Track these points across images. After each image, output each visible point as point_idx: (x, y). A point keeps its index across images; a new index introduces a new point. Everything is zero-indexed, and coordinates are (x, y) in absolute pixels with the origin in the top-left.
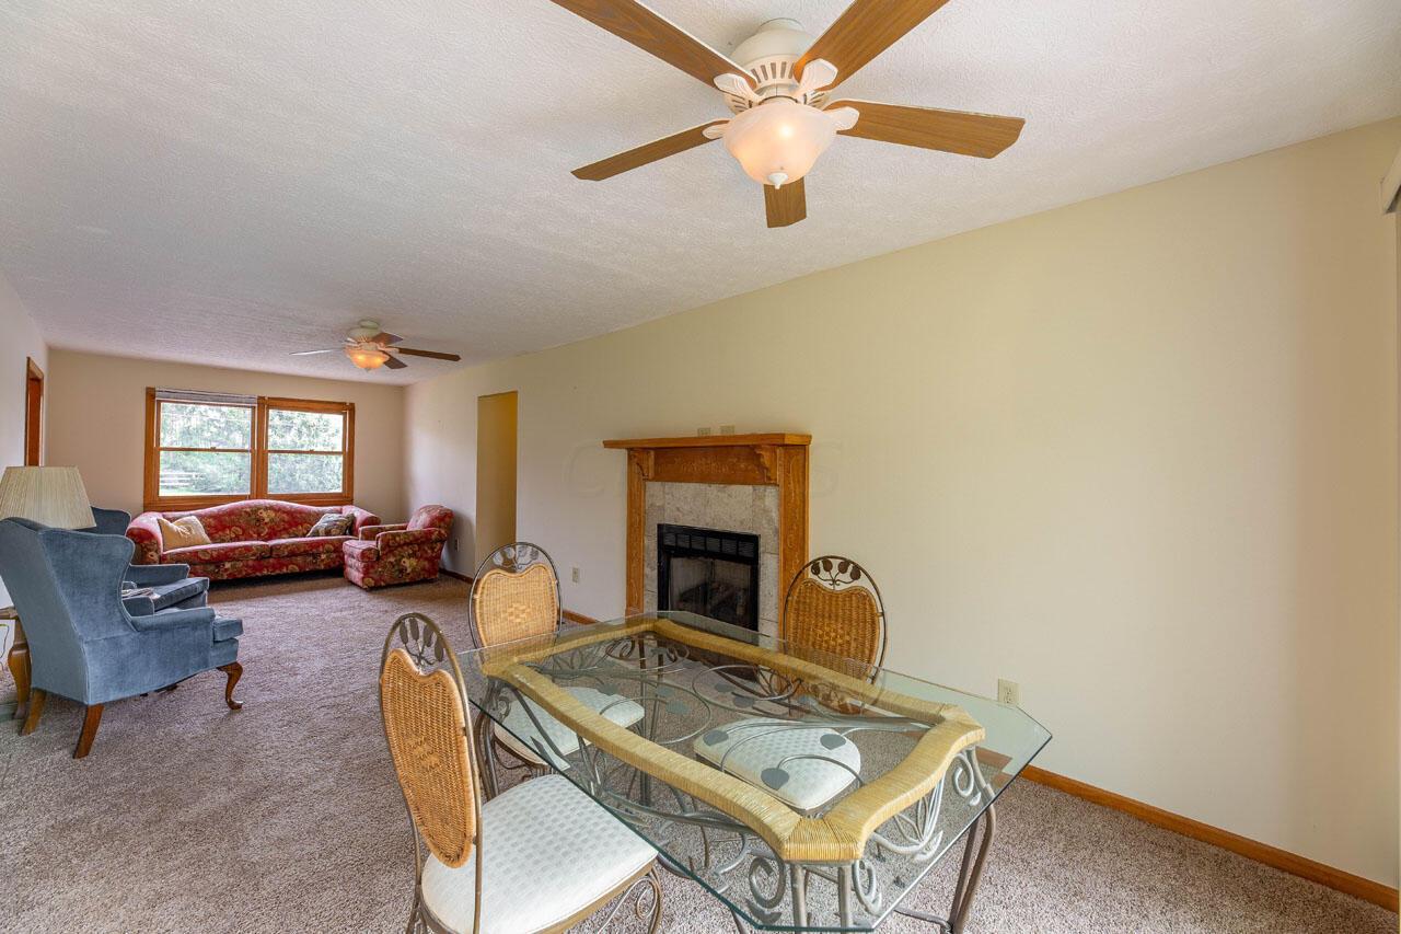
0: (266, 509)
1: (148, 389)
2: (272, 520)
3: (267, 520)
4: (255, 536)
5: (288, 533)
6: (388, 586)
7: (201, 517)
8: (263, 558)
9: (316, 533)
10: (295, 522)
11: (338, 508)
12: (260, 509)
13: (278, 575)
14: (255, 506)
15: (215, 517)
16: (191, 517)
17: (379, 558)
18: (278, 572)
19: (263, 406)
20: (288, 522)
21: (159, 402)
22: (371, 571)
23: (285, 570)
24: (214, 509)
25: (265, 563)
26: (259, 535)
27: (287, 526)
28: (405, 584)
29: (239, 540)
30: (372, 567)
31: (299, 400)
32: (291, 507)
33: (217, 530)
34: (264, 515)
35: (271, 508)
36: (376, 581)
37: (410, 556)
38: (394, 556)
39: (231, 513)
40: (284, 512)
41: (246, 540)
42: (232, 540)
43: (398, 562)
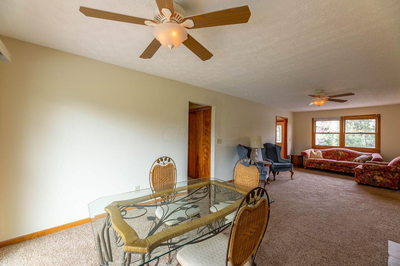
0: (341, 151)
1: (312, 118)
2: (342, 155)
3: (341, 154)
4: (336, 159)
5: (347, 159)
6: (367, 185)
7: (322, 151)
8: (332, 165)
9: (355, 161)
10: (350, 156)
11: (370, 153)
12: (339, 151)
13: (337, 171)
14: (338, 150)
15: (326, 152)
16: (320, 151)
17: (362, 173)
18: (337, 170)
19: (343, 120)
20: (348, 156)
21: (315, 121)
22: (359, 177)
23: (339, 170)
24: (326, 150)
25: (333, 167)
26: (337, 159)
27: (347, 157)
28: (376, 186)
29: (331, 159)
30: (359, 176)
31: (355, 116)
32: (350, 151)
33: (326, 155)
34: (340, 153)
35: (343, 151)
36: (361, 181)
37: (378, 175)
38: (370, 173)
39: (330, 151)
40: (347, 153)
41: (333, 159)
42: (329, 159)
43: (373, 176)
